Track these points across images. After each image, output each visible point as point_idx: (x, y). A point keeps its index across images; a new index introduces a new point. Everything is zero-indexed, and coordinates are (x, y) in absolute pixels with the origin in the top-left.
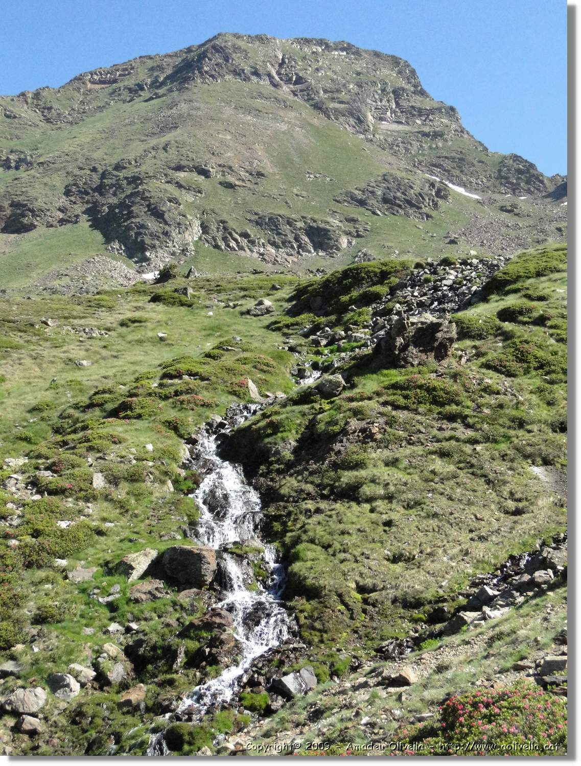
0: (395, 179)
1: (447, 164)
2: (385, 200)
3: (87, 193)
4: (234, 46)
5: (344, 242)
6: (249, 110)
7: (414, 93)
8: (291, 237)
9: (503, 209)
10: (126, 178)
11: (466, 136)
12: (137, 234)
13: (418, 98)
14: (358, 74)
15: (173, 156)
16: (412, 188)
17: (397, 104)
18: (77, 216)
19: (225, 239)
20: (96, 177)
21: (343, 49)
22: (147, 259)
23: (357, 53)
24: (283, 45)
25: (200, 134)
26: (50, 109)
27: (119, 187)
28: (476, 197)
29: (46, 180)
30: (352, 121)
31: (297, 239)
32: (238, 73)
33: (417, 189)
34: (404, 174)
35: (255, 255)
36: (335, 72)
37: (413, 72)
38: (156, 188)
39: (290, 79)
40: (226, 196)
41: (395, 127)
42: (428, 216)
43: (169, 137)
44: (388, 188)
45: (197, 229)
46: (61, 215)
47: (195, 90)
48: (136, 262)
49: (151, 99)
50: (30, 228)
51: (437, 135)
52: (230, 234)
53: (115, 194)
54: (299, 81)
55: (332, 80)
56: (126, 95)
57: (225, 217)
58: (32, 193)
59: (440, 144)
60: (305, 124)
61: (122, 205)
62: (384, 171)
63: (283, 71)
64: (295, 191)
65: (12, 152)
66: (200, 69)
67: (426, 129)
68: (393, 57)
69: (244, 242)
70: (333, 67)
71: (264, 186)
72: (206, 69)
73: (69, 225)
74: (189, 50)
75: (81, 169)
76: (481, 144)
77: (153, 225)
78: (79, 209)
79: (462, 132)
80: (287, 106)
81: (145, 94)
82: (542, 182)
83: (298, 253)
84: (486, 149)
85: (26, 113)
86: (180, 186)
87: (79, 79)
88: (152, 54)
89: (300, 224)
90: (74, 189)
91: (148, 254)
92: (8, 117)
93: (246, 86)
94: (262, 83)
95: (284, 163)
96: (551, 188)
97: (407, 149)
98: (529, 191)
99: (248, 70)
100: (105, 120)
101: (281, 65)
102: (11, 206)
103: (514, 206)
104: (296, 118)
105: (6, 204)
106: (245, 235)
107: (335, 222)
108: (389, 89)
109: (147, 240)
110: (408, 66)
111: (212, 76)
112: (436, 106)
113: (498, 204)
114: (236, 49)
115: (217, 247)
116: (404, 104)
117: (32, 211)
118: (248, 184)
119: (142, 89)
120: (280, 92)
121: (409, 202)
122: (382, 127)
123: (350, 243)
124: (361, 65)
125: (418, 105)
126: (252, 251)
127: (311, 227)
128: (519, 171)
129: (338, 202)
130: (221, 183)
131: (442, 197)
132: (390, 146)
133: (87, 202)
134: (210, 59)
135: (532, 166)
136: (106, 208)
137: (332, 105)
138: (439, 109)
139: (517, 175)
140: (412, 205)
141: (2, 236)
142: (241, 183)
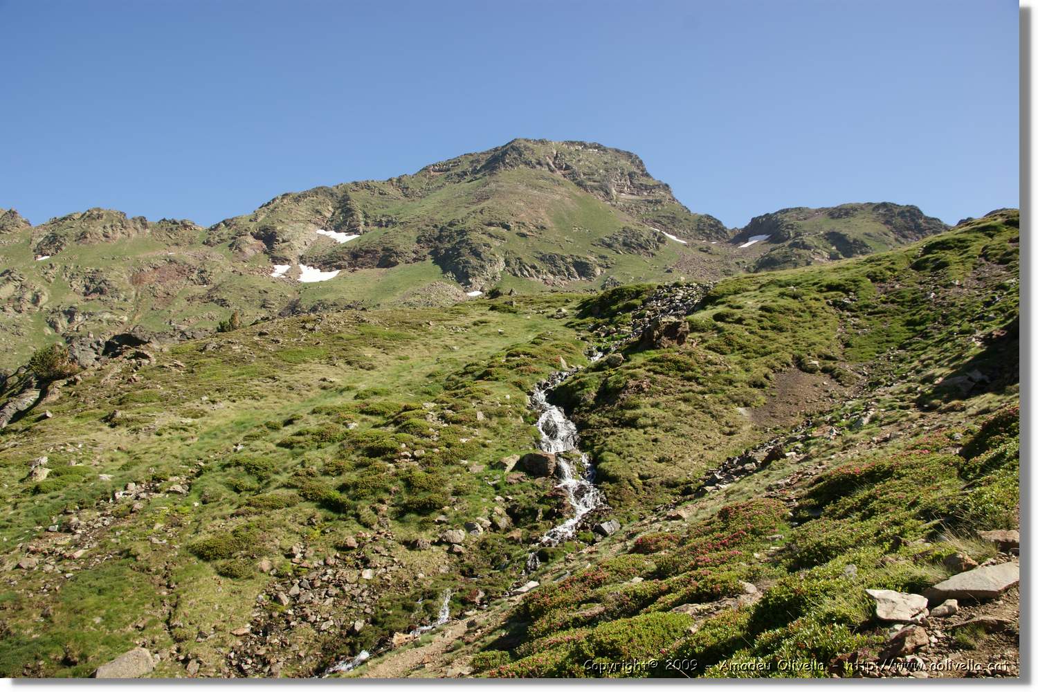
0: (631, 231)
1: (664, 221)
2: (625, 244)
3: (431, 241)
4: (525, 146)
5: (598, 271)
6: (535, 187)
7: (642, 175)
8: (563, 268)
9: (701, 250)
10: (456, 231)
11: (676, 203)
12: (464, 267)
13: (645, 178)
14: (606, 163)
15: (486, 217)
16: (642, 236)
17: (631, 182)
18: (424, 256)
19: (520, 270)
20: (436, 231)
21: (595, 148)
22: (470, 283)
23: (605, 150)
24: (556, 145)
25: (503, 202)
26: (407, 188)
27: (451, 236)
28: (684, 242)
29: (405, 233)
30: (602, 193)
31: (567, 269)
32: (527, 163)
33: (645, 237)
34: (636, 227)
35: (540, 280)
36: (590, 163)
37: (641, 162)
38: (476, 237)
39: (562, 167)
40: (522, 242)
41: (630, 197)
42: (653, 254)
43: (484, 204)
44: (627, 237)
45: (502, 264)
46: (415, 256)
47: (500, 175)
48: (463, 285)
49: (471, 181)
50: (396, 264)
51: (658, 202)
52: (524, 267)
53: (449, 242)
54: (568, 168)
55: (589, 167)
56: (456, 179)
57: (520, 255)
58: (396, 242)
59: (660, 208)
60: (571, 195)
61: (454, 249)
62: (623, 226)
63: (557, 162)
64: (566, 238)
65: (383, 216)
66: (503, 161)
67: (651, 198)
68: (628, 152)
69: (533, 272)
70: (589, 159)
71: (547, 235)
72: (507, 161)
73: (420, 262)
74: (496, 149)
75: (427, 226)
76: (686, 208)
77: (474, 261)
78: (426, 251)
79: (674, 200)
80: (560, 184)
81: (468, 178)
82: (726, 232)
83: (568, 278)
84: (689, 211)
85: (392, 191)
86: (491, 236)
87: (425, 169)
88: (473, 152)
89: (569, 260)
90: (423, 239)
91: (470, 280)
92: (381, 194)
93: (533, 172)
94: (543, 169)
95: (559, 220)
96: (732, 236)
97: (638, 211)
98: (717, 239)
99: (534, 161)
100: (443, 194)
101: (556, 158)
102: (383, 250)
103: (709, 248)
104: (565, 191)
105: (379, 249)
106: (533, 267)
107: (592, 258)
108: (626, 173)
109: (470, 271)
110: (638, 158)
111: (511, 166)
112: (656, 184)
113: (698, 247)
114: (526, 148)
115: (515, 275)
116: (635, 182)
117: (396, 253)
118: (535, 234)
119: (466, 175)
120: (555, 175)
121: (640, 245)
122: (622, 197)
123: (602, 272)
124: (607, 158)
125: (644, 183)
126: (538, 277)
127: (576, 262)
128: (711, 225)
129: (594, 245)
130: (517, 234)
131: (661, 242)
132: (627, 209)
133: (431, 247)
134: (510, 155)
135: (719, 222)
136: (443, 251)
137: (589, 183)
138: (659, 186)
139: (710, 228)
140: (642, 247)
141: (376, 270)
142: (530, 234)
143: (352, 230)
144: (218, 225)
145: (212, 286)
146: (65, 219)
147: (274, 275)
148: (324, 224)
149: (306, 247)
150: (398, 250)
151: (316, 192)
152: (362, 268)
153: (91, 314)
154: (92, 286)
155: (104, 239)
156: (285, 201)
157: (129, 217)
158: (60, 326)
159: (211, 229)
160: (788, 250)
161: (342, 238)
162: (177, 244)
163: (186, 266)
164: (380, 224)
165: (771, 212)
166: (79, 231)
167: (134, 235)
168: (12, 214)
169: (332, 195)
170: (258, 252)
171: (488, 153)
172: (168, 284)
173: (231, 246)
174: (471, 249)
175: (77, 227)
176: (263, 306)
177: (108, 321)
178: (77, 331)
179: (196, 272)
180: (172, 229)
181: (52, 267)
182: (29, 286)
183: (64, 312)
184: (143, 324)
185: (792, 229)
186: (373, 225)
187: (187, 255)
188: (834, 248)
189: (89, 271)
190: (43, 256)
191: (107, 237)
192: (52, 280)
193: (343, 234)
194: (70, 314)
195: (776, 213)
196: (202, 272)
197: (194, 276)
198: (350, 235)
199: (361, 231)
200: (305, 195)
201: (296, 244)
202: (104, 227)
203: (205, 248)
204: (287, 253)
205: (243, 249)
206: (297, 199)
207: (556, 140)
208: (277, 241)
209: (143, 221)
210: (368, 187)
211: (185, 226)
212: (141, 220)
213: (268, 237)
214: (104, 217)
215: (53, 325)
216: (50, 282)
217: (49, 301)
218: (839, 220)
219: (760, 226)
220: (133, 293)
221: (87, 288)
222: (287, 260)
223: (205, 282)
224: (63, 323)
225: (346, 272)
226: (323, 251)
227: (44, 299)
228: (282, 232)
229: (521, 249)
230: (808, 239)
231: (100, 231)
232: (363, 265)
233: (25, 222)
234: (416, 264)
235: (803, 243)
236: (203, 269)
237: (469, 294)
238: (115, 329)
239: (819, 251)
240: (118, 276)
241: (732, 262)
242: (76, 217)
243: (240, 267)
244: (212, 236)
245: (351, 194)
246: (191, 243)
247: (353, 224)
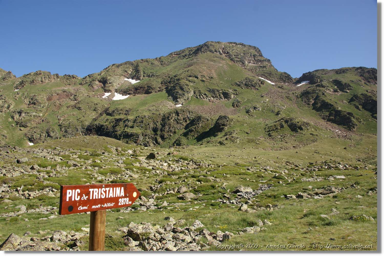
0: (249, 79)
1: (266, 75)
2: (246, 85)
3: (166, 83)
4: (210, 44)
5: (232, 96)
6: (212, 61)
7: (259, 56)
8: (218, 95)
9: (279, 87)
10: (176, 79)
11: (272, 67)
12: (176, 94)
13: (260, 57)
14: (244, 51)
15: (189, 73)
16: (254, 81)
17: (254, 59)
18: (163, 89)
19: (199, 95)
20: (169, 79)
21: (241, 45)
22: (177, 101)
23: (245, 46)
24: (224, 44)
25: (198, 67)
26: (163, 62)
27: (174, 81)
28: (273, 84)
29: (157, 80)
30: (241, 63)
31: (220, 95)
32: (211, 51)
34: (252, 78)
35: (208, 100)
36: (238, 51)
37: (260, 51)
38: (183, 82)
39: (225, 52)
40: (202, 84)
41: (253, 65)
42: (257, 89)
43: (190, 68)
44: (247, 81)
45: (192, 93)
46: (159, 89)
47: (199, 56)
48: (175, 102)
49: (188, 58)
50: (151, 92)
51: (264, 67)
52: (201, 94)
53: (173, 84)
54: (228, 53)
55: (237, 53)
56: (182, 57)
57: (200, 89)
58: (153, 83)
59: (265, 69)
60: (227, 64)
61: (174, 87)
62: (246, 77)
64: (221, 82)
65: (151, 73)
67: (261, 65)
68: (254, 47)
69: (205, 96)
70: (238, 49)
71: (213, 81)
72: (202, 50)
73: (161, 92)
74: (200, 46)
75: (166, 77)
76: (276, 69)
77: (180, 92)
78: (164, 87)
79: (271, 66)
80: (223, 59)
82: (292, 80)
83: (220, 99)
84: (277, 71)
85: (156, 63)
86: (190, 81)
87: (171, 54)
88: (190, 47)
89: (221, 91)
90: (163, 82)
91: (178, 100)
92: (152, 64)
93: (212, 55)
94: (217, 53)
95: (219, 75)
96: (294, 81)
97: (255, 71)
98: (288, 82)
99: (214, 50)
100: (175, 64)
101: (223, 49)
102: (147, 87)
103: (282, 86)
104: (225, 63)
105: (146, 86)
106: (205, 94)
107: (231, 91)
108: (252, 55)
109: (178, 96)
110: (258, 49)
111: (204, 52)
112: (264, 59)
113: (278, 86)
114: (211, 45)
115: (197, 98)
116: (256, 59)
117: (152, 88)
118: (208, 81)
119: (186, 56)
120: (222, 56)
121: (252, 85)
122: (250, 65)
123: (234, 97)
124: (245, 49)
125: (259, 59)
126: (207, 99)
127: (223, 92)
128: (286, 77)
129: (232, 85)
130: (201, 80)
131: (262, 84)
132: (251, 70)
133: (166, 86)
134: (204, 48)
135: (289, 75)
136: (170, 87)
137: (236, 59)
138: (265, 60)
139: (286, 78)
140: (253, 86)
141: (144, 95)
142: (206, 80)
143: (138, 78)
144: (86, 77)
145: (77, 102)
146: (28, 75)
147: (103, 97)
148: (127, 76)
149: (119, 86)
150: (152, 87)
151: (126, 63)
152: (138, 94)
153: (28, 113)
154: (32, 102)
155: (41, 83)
156: (113, 67)
157: (52, 74)
158: (15, 118)
159: (83, 78)
160: (315, 87)
161: (134, 82)
162: (69, 85)
163: (70, 93)
164: (149, 76)
165: (311, 71)
166: (31, 80)
167: (53, 81)
168: (10, 73)
169: (132, 64)
170: (99, 87)
171: (196, 47)
172: (61, 100)
173: (89, 85)
174: (180, 87)
175: (31, 78)
176: (95, 110)
177: (34, 116)
178: (21, 120)
179: (73, 96)
180: (68, 79)
181: (18, 94)
182: (7, 102)
183: (18, 112)
184: (47, 117)
185: (319, 78)
186: (147, 76)
187: (71, 89)
188: (336, 87)
189: (32, 95)
190: (17, 89)
191: (42, 82)
192: (17, 99)
193: (135, 80)
194: (20, 113)
195: (313, 72)
196: (75, 96)
197: (72, 98)
198: (137, 81)
199: (141, 79)
200: (121, 65)
201: (115, 84)
202: (42, 78)
203: (80, 86)
204: (111, 88)
205: (94, 86)
206: (118, 66)
207: (224, 42)
208: (108, 83)
209: (57, 76)
210: (147, 61)
211: (74, 77)
212: (57, 75)
213: (104, 81)
214: (42, 74)
215: (13, 117)
216: (16, 100)
217: (13, 108)
218: (340, 74)
219: (306, 77)
220: (47, 104)
221: (30, 102)
222: (110, 91)
223: (75, 100)
224: (17, 116)
225: (132, 96)
226: (125, 87)
228: (110, 79)
229: (202, 87)
230: (324, 83)
231: (40, 79)
232: (139, 93)
233: (14, 76)
234: (158, 93)
235: (322, 85)
236: (76, 94)
237: (177, 106)
238: (36, 119)
239: (329, 88)
240: (42, 98)
241: (291, 93)
242: (32, 74)
243: (91, 93)
244: (83, 81)
245: (140, 64)
246: (75, 84)
247: (138, 76)
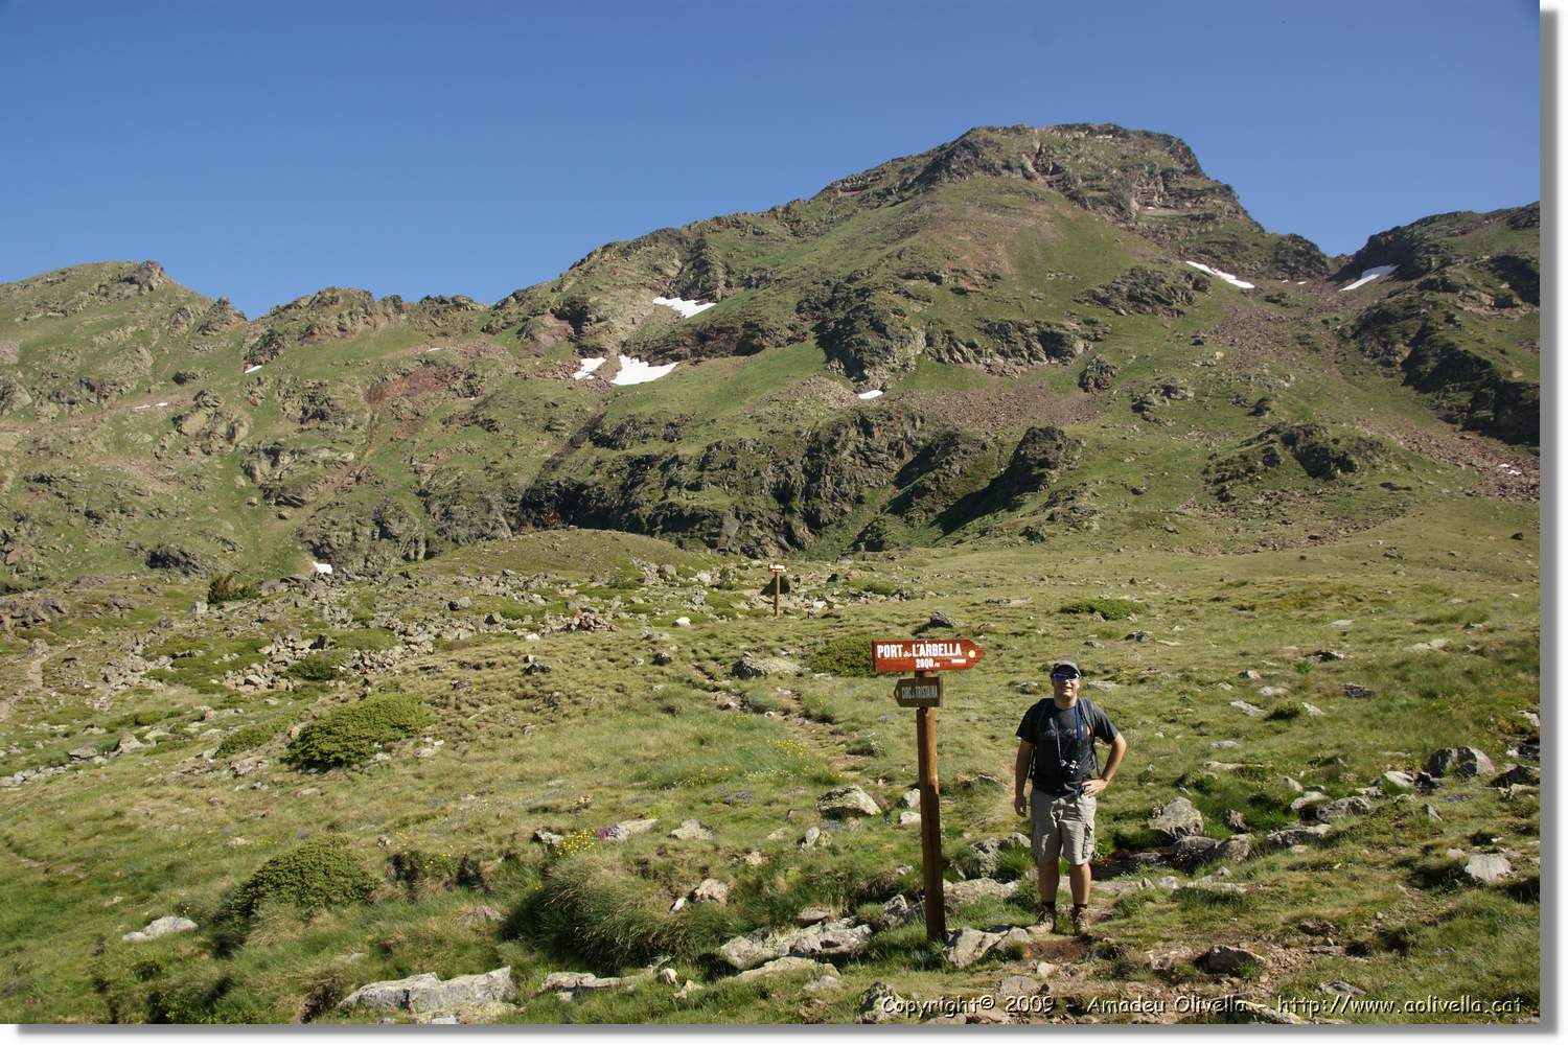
0: (1144, 273)
1: (1217, 250)
2: (1131, 297)
3: (818, 309)
4: (985, 140)
5: (1079, 347)
6: (994, 207)
7: (1186, 173)
8: (1021, 345)
9: (1268, 299)
10: (856, 291)
11: (1241, 217)
12: (857, 351)
13: (1190, 178)
14: (1124, 157)
15: (905, 264)
16: (1163, 281)
17: (1166, 187)
18: (805, 334)
19: (949, 351)
20: (828, 291)
21: (1108, 133)
22: (865, 378)
23: (1125, 135)
24: (1042, 134)
25: (937, 237)
26: (798, 222)
27: (847, 300)
28: (1245, 285)
29: (780, 297)
30: (1112, 209)
31: (1029, 346)
32: (988, 168)
33: (1169, 282)
34: (1157, 267)
35: (981, 366)
36: (1096, 158)
37: (1188, 151)
38: (881, 300)
39: (1047, 169)
40: (956, 304)
41: (1162, 212)
42: (1179, 313)
43: (907, 243)
44: (1135, 284)
45: (921, 342)
46: (790, 334)
47: (941, 190)
48: (854, 381)
49: (897, 203)
50: (761, 348)
51: (1209, 218)
52: (955, 345)
53: (843, 309)
54: (1057, 170)
55: (1093, 167)
56: (874, 201)
57: (952, 326)
58: (765, 312)
59: (1210, 228)
60: (1056, 217)
61: (847, 321)
62: (1134, 264)
63: (1039, 162)
64: (1032, 293)
65: (755, 270)
66: (947, 168)
67: (1196, 212)
68: (1165, 135)
69: (970, 353)
70: (1096, 153)
71: (1000, 290)
72: (953, 167)
73: (796, 344)
74: (942, 148)
75: (815, 283)
76: (1257, 225)
77: (873, 341)
78: (808, 326)
79: (1237, 212)
80: (1038, 199)
81: (892, 199)
82: (1324, 264)
83: (1029, 362)
84: (1262, 230)
85: (774, 228)
86: (908, 296)
87: (831, 188)
88: (905, 156)
89: (1032, 330)
90: (805, 305)
91: (866, 372)
92: (756, 233)
93: (995, 182)
94: (1014, 176)
95: (1024, 263)
96: (1334, 270)
97: (1172, 236)
98: (1309, 275)
99: (998, 163)
100: (850, 229)
101: (1038, 156)
102: (744, 327)
103: (1282, 295)
104: (1046, 211)
105: (739, 326)
106: (972, 345)
107: (1072, 325)
108: (1158, 171)
109: (866, 357)
110: (1183, 144)
111: (960, 174)
112: (1209, 186)
113: (1264, 294)
114: (988, 143)
115: (940, 360)
116: (1174, 186)
117: (762, 331)
118: (982, 289)
119: (890, 193)
120: (1034, 184)
121: (1158, 298)
122: (1147, 213)
123: (1086, 348)
124: (1127, 148)
125: (1188, 186)
126: (978, 363)
127: (1044, 333)
128: (1299, 253)
129: (1079, 302)
130: (952, 290)
131: (1200, 290)
132: (1153, 234)
133: (817, 319)
134: (958, 157)
135: (1313, 246)
136: (832, 324)
137: (1091, 194)
138: (1212, 190)
139: (1297, 257)
140: (1161, 301)
141: (733, 359)
142: (974, 288)
143: (705, 295)
144: (506, 300)
145: (480, 399)
146: (289, 307)
147: (578, 376)
148: (665, 288)
149: (633, 328)
150: (765, 326)
151: (654, 238)
152: (709, 357)
153: (302, 453)
154: (311, 409)
155: (338, 334)
156: (607, 256)
157: (377, 298)
158: (258, 473)
159: (496, 307)
160: (1416, 294)
161: (690, 309)
162: (445, 334)
163: (449, 368)
164: (747, 284)
165: (1404, 223)
166: (304, 325)
167: (383, 324)
168: (222, 304)
169: (680, 240)
170: (560, 338)
171: (928, 155)
172: (419, 398)
173: (520, 332)
174: (871, 320)
175: (302, 318)
176: (548, 428)
177: (325, 462)
178: (280, 479)
179: (462, 377)
180: (438, 312)
181: (260, 383)
182: (224, 414)
183: (266, 451)
184: (372, 465)
185: (1436, 253)
186: (739, 285)
187: (451, 351)
188: (1505, 286)
189: (310, 384)
190: (255, 365)
191: (343, 330)
192: (259, 402)
193: (693, 302)
194: (274, 454)
195: (1412, 225)
196: (470, 377)
197: (458, 384)
198: (701, 303)
199: (719, 296)
200: (637, 245)
201: (617, 323)
202: (340, 317)
203: (484, 337)
204: (603, 339)
205: (537, 337)
206: (626, 252)
207: (1041, 126)
208: (589, 320)
209: (396, 302)
210: (737, 224)
211: (458, 306)
212: (394, 301)
213: (575, 315)
214: (341, 301)
215: (249, 472)
216: (256, 405)
217: (249, 435)
218: (1527, 231)
219: (1377, 251)
220: (368, 416)
221: (305, 411)
222: (601, 349)
223: (473, 393)
224: (263, 468)
225: (685, 364)
226: (654, 334)
227: (242, 432)
228: (596, 305)
229: (956, 316)
230: (1453, 273)
231: (334, 321)
232: (713, 352)
233: (238, 316)
234: (789, 349)
235: (1444, 280)
236: (472, 372)
237: (862, 396)
238: (334, 474)
239: (1474, 293)
240: (348, 391)
241: (1315, 320)
242: (304, 303)
243: (531, 364)
244: (494, 319)
245: (709, 238)
246: (465, 331)
247: (707, 285)
